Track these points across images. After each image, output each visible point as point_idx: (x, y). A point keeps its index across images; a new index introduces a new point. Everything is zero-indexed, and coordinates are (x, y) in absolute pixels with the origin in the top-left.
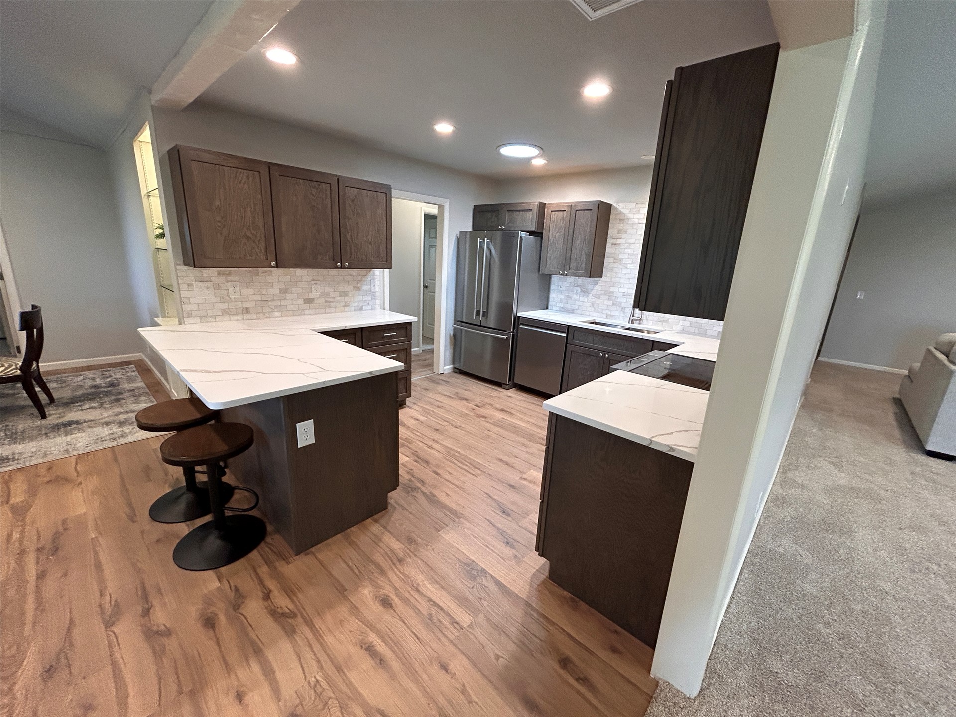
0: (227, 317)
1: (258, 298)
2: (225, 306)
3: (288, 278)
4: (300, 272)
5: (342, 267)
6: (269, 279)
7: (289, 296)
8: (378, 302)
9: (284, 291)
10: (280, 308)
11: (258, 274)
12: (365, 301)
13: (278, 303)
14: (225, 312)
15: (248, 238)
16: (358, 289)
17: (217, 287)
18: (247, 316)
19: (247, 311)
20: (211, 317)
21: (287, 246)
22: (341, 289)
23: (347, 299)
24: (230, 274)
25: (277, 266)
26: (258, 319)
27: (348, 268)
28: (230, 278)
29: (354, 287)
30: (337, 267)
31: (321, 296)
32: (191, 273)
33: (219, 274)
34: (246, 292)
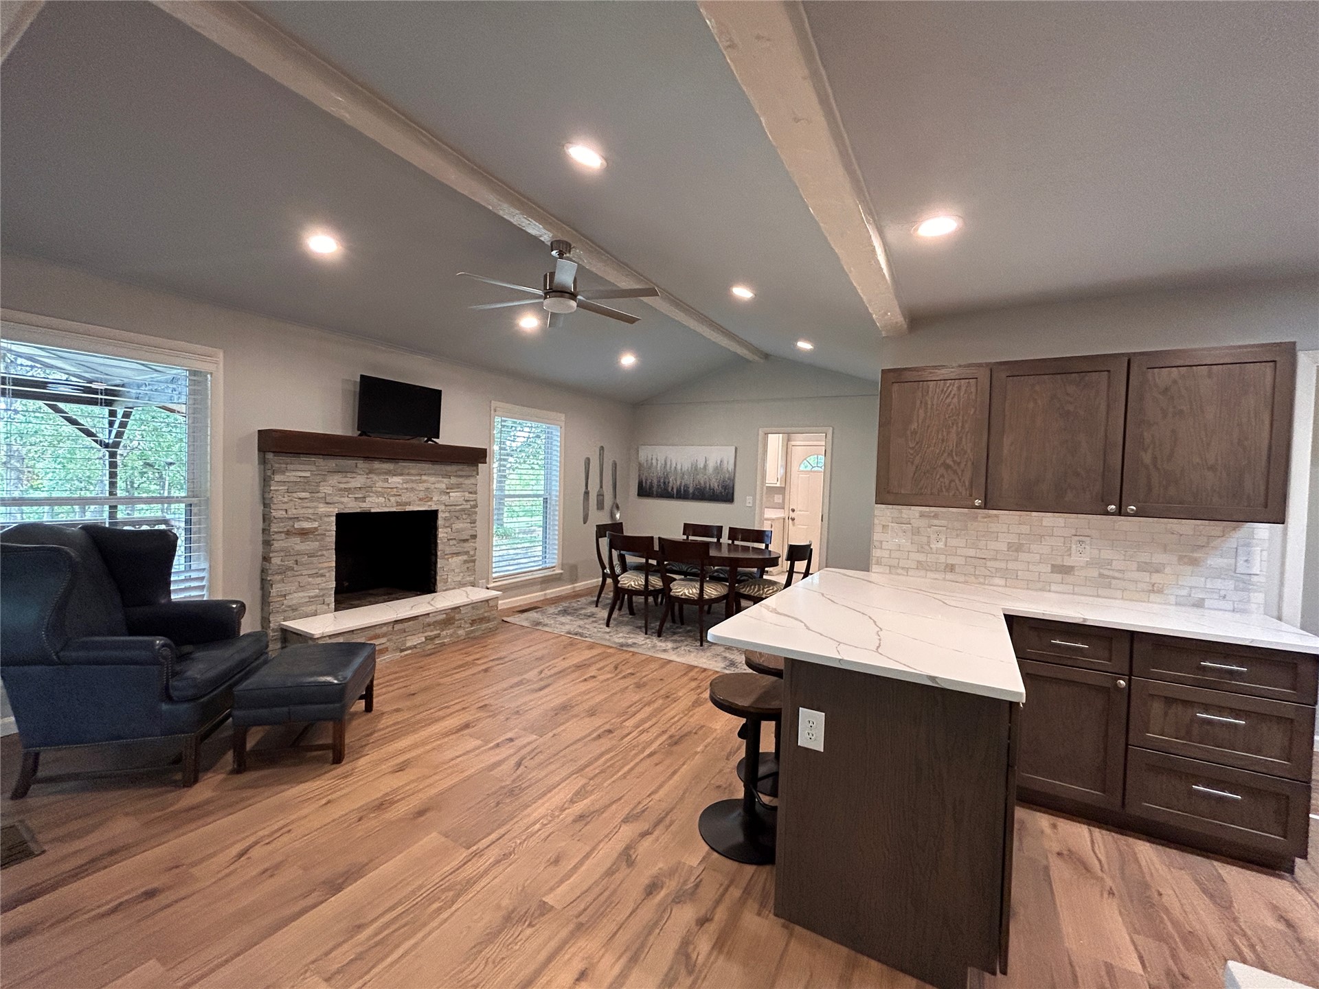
0: (922, 573)
1: (972, 552)
2: (922, 557)
3: (1025, 529)
4: (1050, 520)
5: (1120, 512)
6: (994, 527)
7: (1023, 556)
8: (1258, 598)
9: (1016, 548)
10: (1005, 574)
11: (975, 518)
12: (1212, 591)
13: (1003, 565)
14: (920, 566)
15: (947, 467)
16: (1194, 562)
17: (916, 532)
18: (949, 576)
19: (951, 568)
20: (903, 568)
21: (1007, 477)
22: (1144, 557)
23: (1156, 578)
24: (936, 516)
25: (985, 506)
26: (966, 582)
27: (1136, 514)
28: (936, 522)
29: (1181, 558)
30: (1107, 513)
31: (1088, 565)
32: (887, 512)
33: (922, 515)
34: (953, 542)
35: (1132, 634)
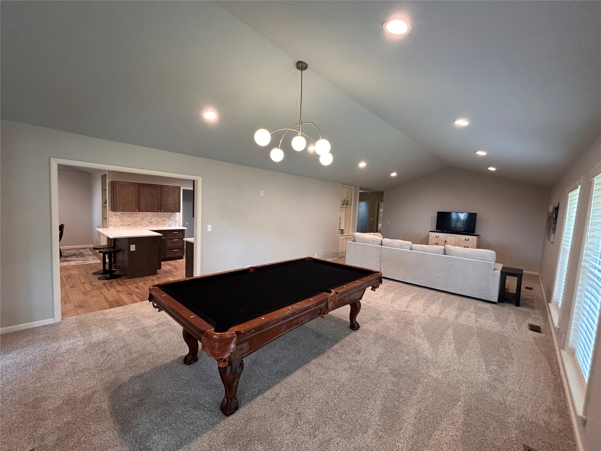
0: (123, 227)
1: (133, 221)
2: (122, 223)
3: (144, 215)
5: (161, 212)
6: (138, 215)
7: (144, 221)
8: (178, 224)
9: (142, 219)
10: (141, 225)
11: (134, 214)
12: (172, 223)
13: (140, 223)
14: (122, 225)
15: (130, 203)
16: (170, 219)
17: (120, 217)
18: (129, 226)
19: (129, 225)
20: (117, 226)
21: (142, 206)
22: (163, 219)
23: (165, 222)
24: (125, 214)
25: (139, 211)
26: (132, 227)
27: (163, 212)
28: (125, 215)
29: (168, 218)
30: (159, 212)
31: (155, 221)
32: (113, 213)
33: (121, 214)
34: (130, 219)
35: (165, 230)
